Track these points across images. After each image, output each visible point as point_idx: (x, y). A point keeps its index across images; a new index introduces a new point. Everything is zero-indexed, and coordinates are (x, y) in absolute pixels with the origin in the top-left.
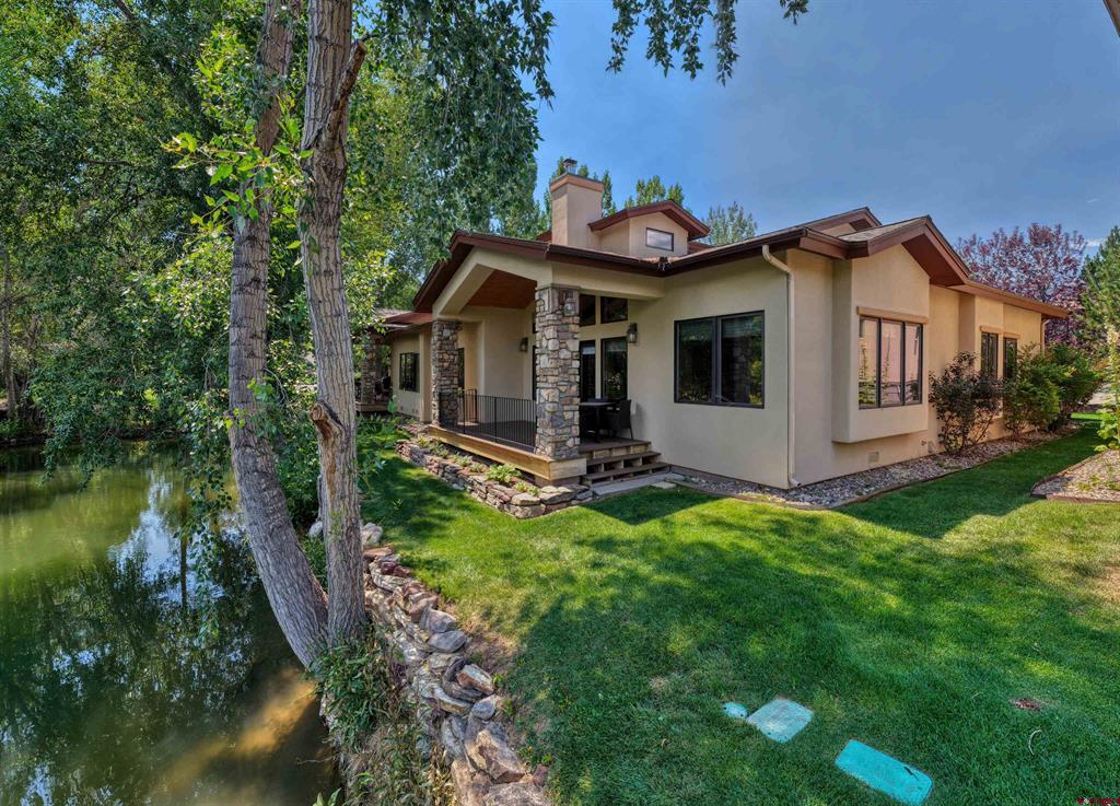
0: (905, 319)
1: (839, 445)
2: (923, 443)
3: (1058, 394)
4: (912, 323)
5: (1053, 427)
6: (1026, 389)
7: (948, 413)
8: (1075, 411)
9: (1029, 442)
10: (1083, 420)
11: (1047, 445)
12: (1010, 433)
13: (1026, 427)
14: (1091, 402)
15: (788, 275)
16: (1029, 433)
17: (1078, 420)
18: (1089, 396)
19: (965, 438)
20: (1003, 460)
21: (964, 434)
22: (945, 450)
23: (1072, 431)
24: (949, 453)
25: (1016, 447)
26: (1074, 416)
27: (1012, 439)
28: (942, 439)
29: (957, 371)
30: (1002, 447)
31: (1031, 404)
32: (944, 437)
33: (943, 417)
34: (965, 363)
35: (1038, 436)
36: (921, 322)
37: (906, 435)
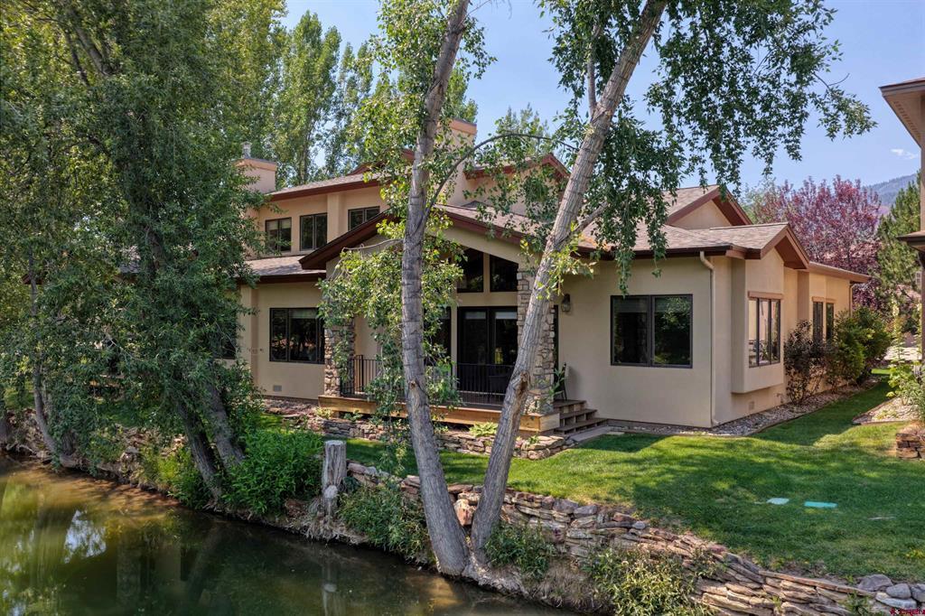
0: (771, 297)
1: (735, 395)
2: (778, 395)
3: (864, 352)
4: (775, 300)
5: (860, 381)
6: (842, 349)
7: (793, 370)
8: (875, 367)
9: (844, 394)
10: (880, 375)
11: (857, 396)
12: (830, 387)
13: (841, 382)
14: (886, 358)
15: (711, 271)
16: (842, 387)
17: (876, 375)
18: (884, 352)
19: (804, 390)
20: (829, 406)
21: (804, 386)
22: (790, 401)
23: (873, 385)
24: (794, 403)
25: (836, 397)
26: (874, 371)
27: (833, 392)
28: (789, 391)
29: (798, 335)
30: (827, 398)
31: (845, 361)
32: (790, 389)
33: (790, 373)
34: (805, 329)
35: (849, 390)
36: (779, 297)
37: (769, 388)
